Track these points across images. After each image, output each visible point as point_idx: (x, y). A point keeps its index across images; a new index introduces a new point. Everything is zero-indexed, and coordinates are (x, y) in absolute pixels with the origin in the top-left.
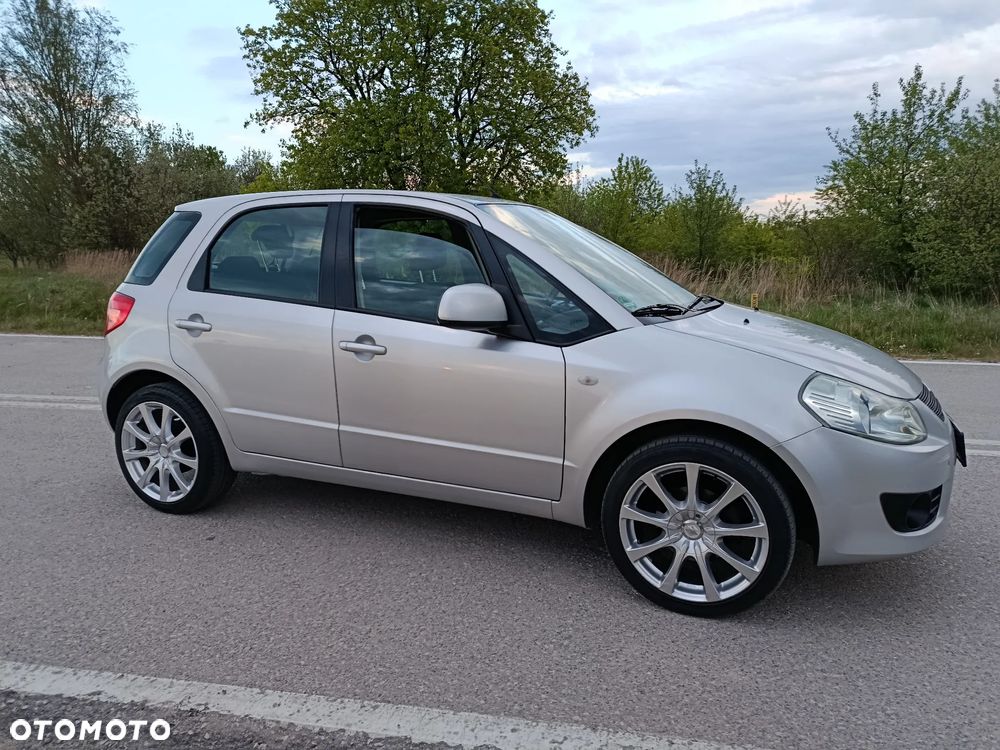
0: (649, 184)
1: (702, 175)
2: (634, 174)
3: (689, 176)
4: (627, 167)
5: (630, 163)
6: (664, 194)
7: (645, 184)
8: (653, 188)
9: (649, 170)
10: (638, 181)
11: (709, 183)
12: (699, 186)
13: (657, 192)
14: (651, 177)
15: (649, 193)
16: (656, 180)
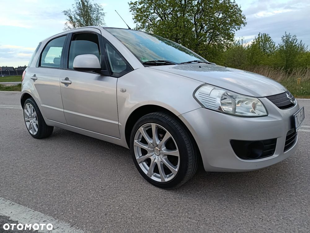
0: (269, 43)
1: (288, 37)
2: (264, 39)
3: (283, 38)
4: (261, 37)
5: (263, 36)
6: (276, 46)
7: (268, 43)
8: (271, 44)
9: (270, 37)
10: (265, 42)
11: (290, 40)
12: (286, 41)
13: (273, 45)
14: (270, 40)
15: (270, 46)
16: (273, 41)
